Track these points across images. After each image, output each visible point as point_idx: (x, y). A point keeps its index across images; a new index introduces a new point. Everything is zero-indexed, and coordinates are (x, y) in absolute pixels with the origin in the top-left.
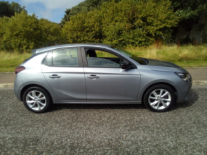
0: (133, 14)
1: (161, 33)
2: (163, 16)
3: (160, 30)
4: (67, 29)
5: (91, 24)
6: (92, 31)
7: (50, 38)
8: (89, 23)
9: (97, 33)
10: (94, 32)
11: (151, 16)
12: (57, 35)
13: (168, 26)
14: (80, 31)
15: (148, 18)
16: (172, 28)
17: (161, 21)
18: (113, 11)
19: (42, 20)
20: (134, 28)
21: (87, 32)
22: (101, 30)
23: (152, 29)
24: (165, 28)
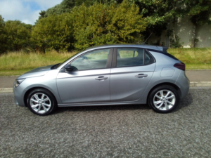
0: (104, 18)
1: (132, 37)
2: (132, 21)
3: (131, 34)
4: (36, 32)
5: (61, 28)
6: (63, 35)
7: (16, 41)
8: (59, 26)
9: (67, 37)
10: (64, 36)
11: (121, 20)
12: (25, 39)
13: (137, 30)
14: (50, 34)
15: (119, 22)
16: (141, 33)
17: (131, 25)
18: (84, 14)
19: (9, 22)
20: (105, 32)
21: (58, 36)
22: (71, 34)
23: (123, 33)
24: (135, 32)
